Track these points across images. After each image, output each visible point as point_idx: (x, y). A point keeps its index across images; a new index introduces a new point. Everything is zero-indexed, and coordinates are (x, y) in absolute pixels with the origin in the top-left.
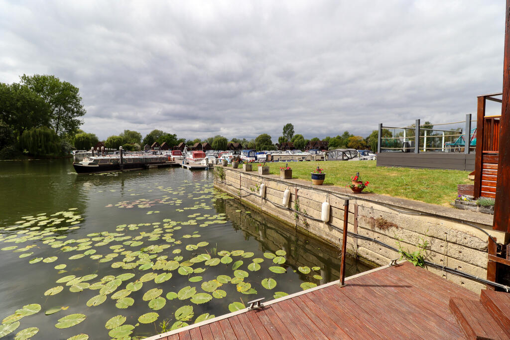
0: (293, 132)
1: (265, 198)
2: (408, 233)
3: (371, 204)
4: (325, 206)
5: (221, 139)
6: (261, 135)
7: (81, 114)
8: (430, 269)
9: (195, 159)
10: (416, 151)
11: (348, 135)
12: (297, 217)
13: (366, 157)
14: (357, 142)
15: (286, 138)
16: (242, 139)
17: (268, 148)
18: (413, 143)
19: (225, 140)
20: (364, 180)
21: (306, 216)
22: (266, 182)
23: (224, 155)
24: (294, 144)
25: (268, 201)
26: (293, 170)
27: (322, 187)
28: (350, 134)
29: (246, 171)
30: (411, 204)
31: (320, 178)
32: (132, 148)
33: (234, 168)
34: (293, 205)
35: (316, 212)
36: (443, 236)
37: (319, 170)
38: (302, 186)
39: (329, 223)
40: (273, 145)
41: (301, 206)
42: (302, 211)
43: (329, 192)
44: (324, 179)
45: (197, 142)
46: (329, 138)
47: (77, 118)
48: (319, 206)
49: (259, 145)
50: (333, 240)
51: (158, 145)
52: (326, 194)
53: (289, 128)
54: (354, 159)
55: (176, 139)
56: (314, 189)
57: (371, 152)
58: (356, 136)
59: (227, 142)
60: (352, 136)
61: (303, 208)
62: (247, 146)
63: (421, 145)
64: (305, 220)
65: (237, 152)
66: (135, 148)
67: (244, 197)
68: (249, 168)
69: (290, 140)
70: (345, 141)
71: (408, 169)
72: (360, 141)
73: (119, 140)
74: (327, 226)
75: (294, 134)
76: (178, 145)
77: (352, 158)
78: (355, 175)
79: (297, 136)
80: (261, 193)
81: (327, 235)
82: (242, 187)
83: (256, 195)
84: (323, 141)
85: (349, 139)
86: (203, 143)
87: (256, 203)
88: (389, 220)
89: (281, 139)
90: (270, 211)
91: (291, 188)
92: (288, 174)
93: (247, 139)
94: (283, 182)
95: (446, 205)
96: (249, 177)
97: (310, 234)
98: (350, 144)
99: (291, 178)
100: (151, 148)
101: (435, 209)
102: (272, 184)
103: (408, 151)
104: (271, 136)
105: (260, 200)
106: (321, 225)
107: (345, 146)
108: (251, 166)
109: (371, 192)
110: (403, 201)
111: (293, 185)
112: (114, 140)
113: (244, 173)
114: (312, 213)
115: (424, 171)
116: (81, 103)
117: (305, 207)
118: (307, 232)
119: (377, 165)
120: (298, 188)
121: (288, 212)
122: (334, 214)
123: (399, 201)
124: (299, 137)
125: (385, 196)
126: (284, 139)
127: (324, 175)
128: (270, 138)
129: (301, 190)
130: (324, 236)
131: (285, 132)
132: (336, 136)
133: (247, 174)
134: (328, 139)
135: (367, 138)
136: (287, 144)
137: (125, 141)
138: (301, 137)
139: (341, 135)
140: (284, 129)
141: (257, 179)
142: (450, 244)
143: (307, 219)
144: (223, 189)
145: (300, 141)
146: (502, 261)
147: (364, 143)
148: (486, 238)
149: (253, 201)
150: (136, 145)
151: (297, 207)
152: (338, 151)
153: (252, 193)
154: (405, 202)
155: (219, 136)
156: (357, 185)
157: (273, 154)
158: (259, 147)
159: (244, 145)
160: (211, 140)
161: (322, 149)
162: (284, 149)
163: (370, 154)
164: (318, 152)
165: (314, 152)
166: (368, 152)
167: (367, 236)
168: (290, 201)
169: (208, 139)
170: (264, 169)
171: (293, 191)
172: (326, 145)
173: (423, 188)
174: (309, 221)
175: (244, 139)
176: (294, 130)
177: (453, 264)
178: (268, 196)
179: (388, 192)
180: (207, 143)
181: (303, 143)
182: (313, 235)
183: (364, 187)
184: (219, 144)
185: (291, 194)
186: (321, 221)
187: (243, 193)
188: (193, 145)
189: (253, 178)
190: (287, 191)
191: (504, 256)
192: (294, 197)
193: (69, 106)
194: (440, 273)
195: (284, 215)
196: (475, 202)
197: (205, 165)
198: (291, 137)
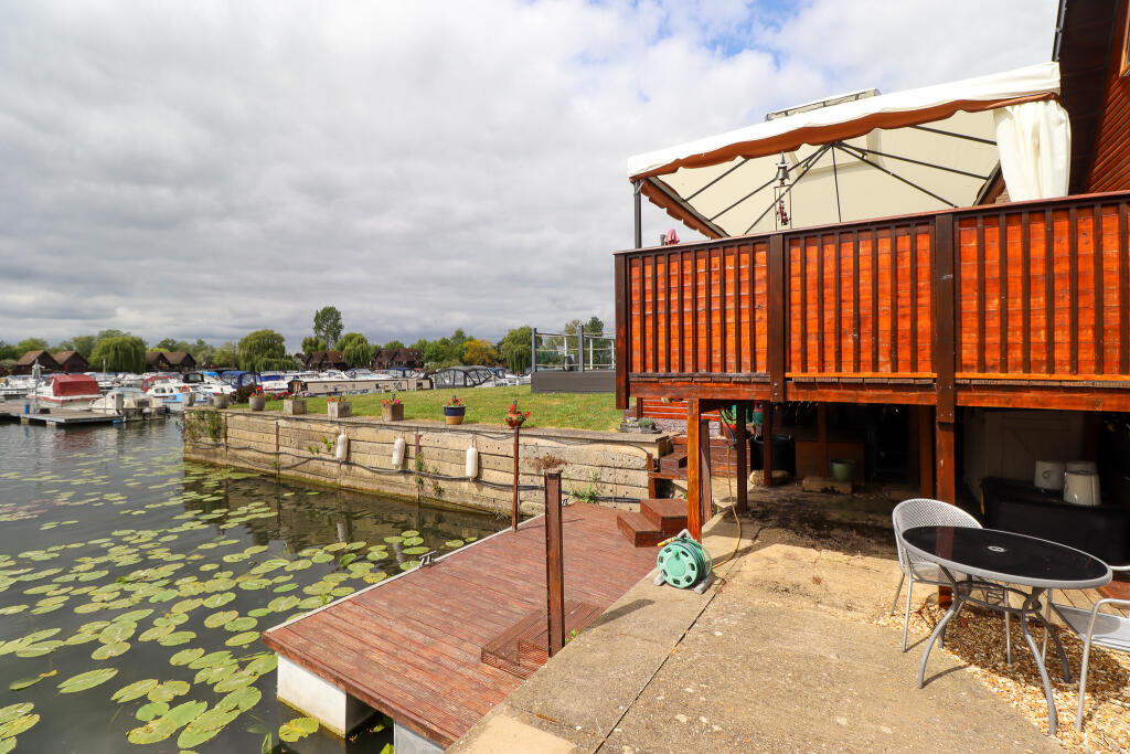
0: (341, 327)
1: (347, 461)
2: (577, 467)
3: (535, 440)
4: (471, 453)
5: (124, 342)
6: (257, 333)
8: (601, 504)
9: (62, 398)
10: (580, 369)
11: (464, 338)
12: (421, 482)
13: (503, 381)
14: (482, 351)
15: (322, 342)
16: (192, 342)
17: (276, 366)
18: (577, 357)
19: (138, 345)
20: (524, 412)
21: (437, 476)
22: (351, 430)
23: (158, 384)
24: (343, 357)
25: (355, 465)
26: (405, 404)
27: (463, 427)
28: (467, 334)
29: (294, 413)
30: (578, 433)
31: (457, 412)
33: (255, 410)
34: (412, 465)
35: (454, 467)
36: (611, 463)
37: (456, 401)
38: (427, 429)
39: (477, 480)
40: (290, 357)
41: (427, 462)
42: (430, 469)
43: (476, 433)
44: (463, 414)
45: (32, 349)
46: (426, 343)
48: (460, 456)
49: (248, 358)
50: (484, 504)
52: (471, 435)
53: (328, 319)
54: (485, 385)
56: (450, 430)
57: (507, 371)
58: (478, 339)
59: (144, 349)
60: (471, 339)
61: (430, 465)
62: (209, 360)
63: (586, 361)
64: (435, 485)
65: (191, 378)
67: (287, 468)
68: (299, 407)
69: (332, 347)
70: (458, 349)
71: (572, 394)
72: (487, 349)
74: (474, 485)
75: (344, 333)
77: (480, 384)
78: (511, 404)
79: (350, 338)
80: (339, 452)
81: (475, 499)
82: (282, 449)
83: (324, 460)
84: (412, 350)
85: (466, 344)
86: (56, 351)
87: (325, 475)
88: (557, 457)
89: (310, 344)
90: (359, 485)
91: (406, 434)
92: (397, 411)
93: (208, 342)
94: (389, 427)
95: (613, 430)
96: (304, 425)
97: (446, 505)
98: (467, 356)
99: (402, 419)
101: (603, 435)
102: (363, 433)
103: (571, 369)
104: (283, 335)
105: (334, 469)
106: (465, 485)
107: (457, 361)
108: (303, 403)
109: (533, 426)
110: (570, 431)
111: (410, 429)
113: (287, 419)
114: (450, 469)
115: (591, 396)
117: (435, 463)
118: (439, 504)
119: (532, 392)
120: (420, 433)
121: (402, 478)
122: (484, 464)
123: (566, 432)
124: (356, 339)
125: (551, 429)
126: (317, 343)
127: (463, 408)
128: (281, 339)
129: (426, 436)
130: (471, 502)
131: (318, 327)
132: (438, 339)
133: (297, 420)
134: (423, 344)
135: (500, 344)
136: (326, 356)
138: (362, 340)
139: (448, 337)
140: (316, 319)
141: (326, 427)
142: (617, 470)
143: (440, 481)
144: (218, 461)
145: (358, 347)
146: (659, 476)
147: (494, 353)
148: (645, 456)
149: (317, 472)
151: (420, 465)
152: (455, 370)
153: (312, 456)
154: (573, 432)
155: (117, 333)
156: (515, 418)
157: (305, 380)
158: (249, 364)
159: (199, 358)
160: (87, 344)
161: (411, 365)
162: (321, 367)
163: (507, 376)
164: (408, 373)
165: (400, 373)
166: (504, 372)
167: (532, 484)
168: (406, 457)
169: (76, 340)
170: (342, 406)
171: (411, 439)
172: (419, 356)
173: (589, 416)
174: (442, 484)
175: (201, 343)
176: (342, 321)
177: (621, 492)
178: (355, 457)
179: (552, 424)
180: (70, 354)
181: (365, 353)
182: (450, 506)
183: (524, 419)
184: (117, 355)
185: (407, 445)
186: (465, 479)
187: (286, 460)
189: (315, 427)
190: (399, 442)
191: (658, 471)
192: (413, 450)
194: (611, 505)
195: (392, 484)
196: (637, 424)
197: (112, 412)
198: (335, 338)
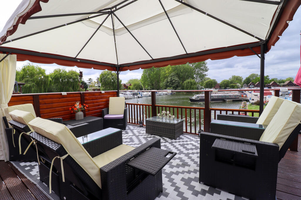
7: (207, 71)
32: (235, 86)
47: (204, 73)
51: (253, 84)
55: (268, 79)
66: (237, 86)
73: (227, 82)
76: (269, 83)
100: (248, 86)
112: (225, 82)
116: (207, 66)
137: (231, 82)
150: (238, 84)
188: (284, 83)
193: (202, 68)
